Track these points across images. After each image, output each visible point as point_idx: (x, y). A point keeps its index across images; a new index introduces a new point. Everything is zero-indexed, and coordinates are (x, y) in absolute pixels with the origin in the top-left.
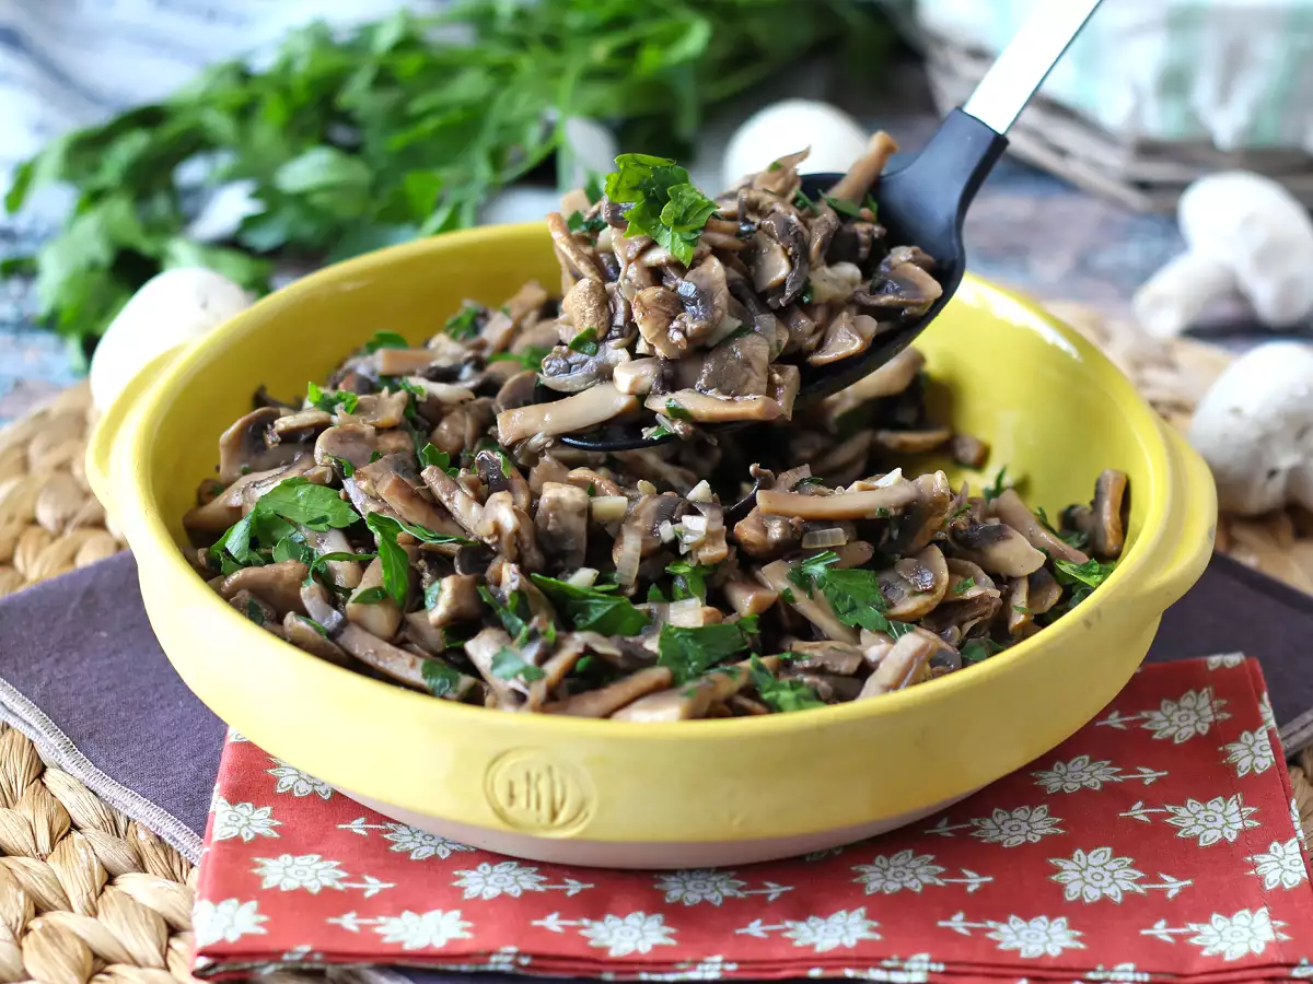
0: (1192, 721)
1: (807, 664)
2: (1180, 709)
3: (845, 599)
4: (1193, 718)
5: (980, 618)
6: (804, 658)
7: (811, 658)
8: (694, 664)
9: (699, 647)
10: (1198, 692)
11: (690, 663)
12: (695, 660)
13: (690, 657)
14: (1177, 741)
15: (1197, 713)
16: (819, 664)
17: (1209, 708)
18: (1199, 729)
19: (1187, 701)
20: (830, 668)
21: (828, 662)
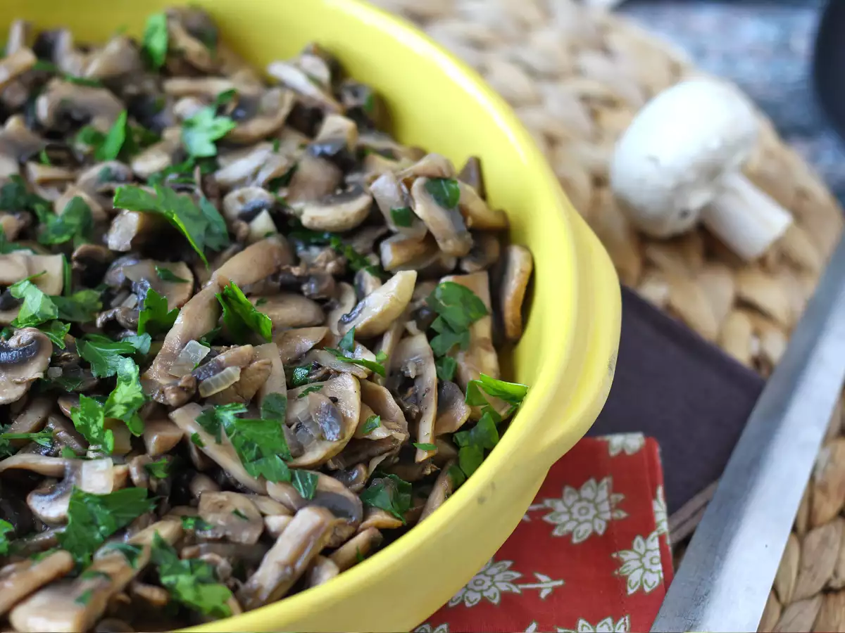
0: (590, 517)
1: (209, 535)
2: (580, 500)
3: (252, 447)
4: (593, 512)
5: (387, 454)
6: (206, 528)
7: (214, 528)
8: (102, 528)
9: (108, 512)
10: (598, 481)
11: (98, 527)
12: (104, 524)
13: (99, 522)
14: (575, 540)
15: (596, 507)
16: (220, 536)
17: (607, 503)
18: (597, 528)
19: (587, 491)
20: (232, 539)
21: (229, 533)
